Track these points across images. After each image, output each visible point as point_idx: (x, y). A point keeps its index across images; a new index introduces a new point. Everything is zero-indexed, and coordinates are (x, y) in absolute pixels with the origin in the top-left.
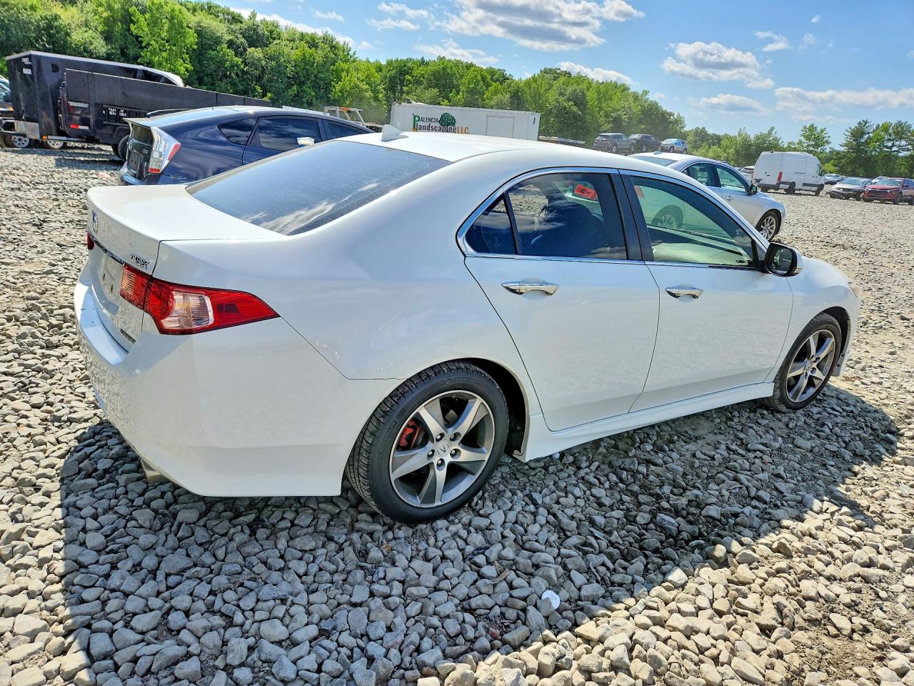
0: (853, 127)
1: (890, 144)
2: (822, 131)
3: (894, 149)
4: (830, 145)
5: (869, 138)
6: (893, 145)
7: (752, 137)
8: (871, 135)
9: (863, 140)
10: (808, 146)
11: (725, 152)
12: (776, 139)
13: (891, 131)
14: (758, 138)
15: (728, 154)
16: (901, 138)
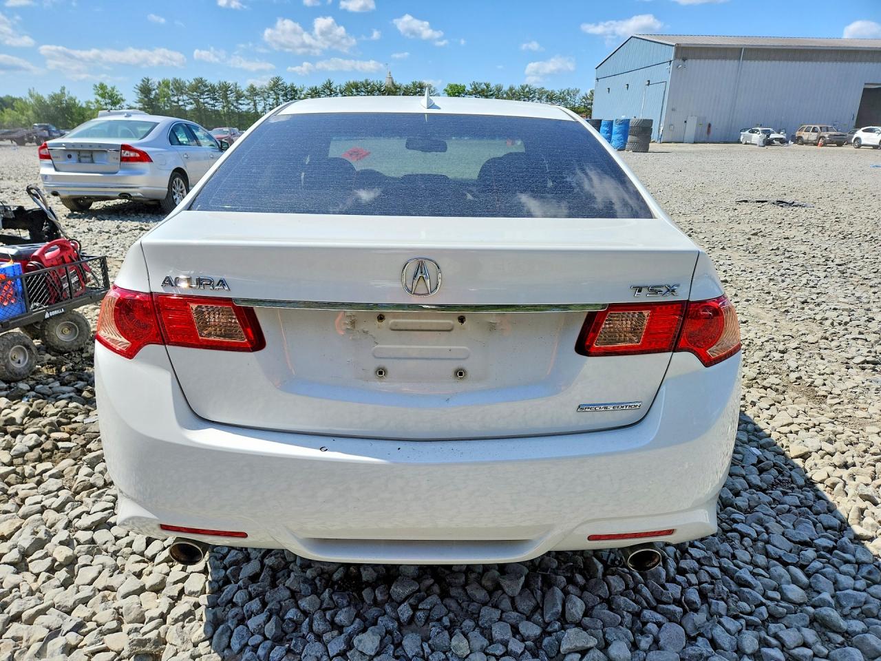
0: (139, 85)
1: (175, 99)
2: (113, 89)
3: (181, 103)
4: (126, 102)
5: (156, 94)
6: (179, 100)
7: (46, 97)
8: (157, 91)
9: (152, 97)
10: (106, 104)
11: (23, 114)
12: (71, 99)
13: (171, 87)
14: (53, 98)
15: (27, 116)
16: (182, 93)
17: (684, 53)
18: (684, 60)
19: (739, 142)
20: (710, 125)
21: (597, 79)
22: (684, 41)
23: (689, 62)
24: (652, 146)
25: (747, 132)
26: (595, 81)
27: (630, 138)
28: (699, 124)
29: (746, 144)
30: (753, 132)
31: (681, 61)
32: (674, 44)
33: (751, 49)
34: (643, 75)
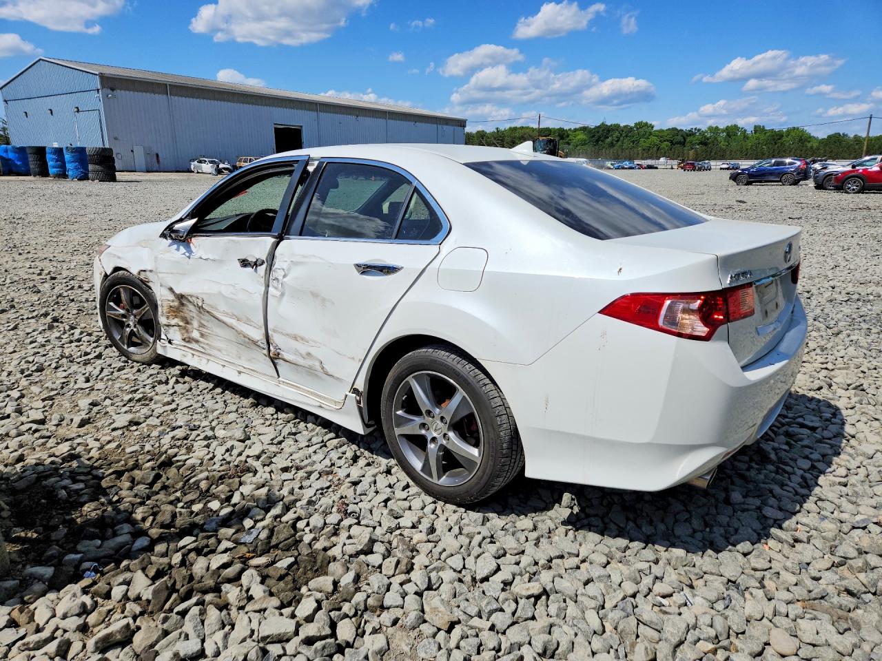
17: (111, 83)
18: (113, 90)
19: (190, 171)
20: (157, 155)
21: (6, 101)
22: (107, 71)
23: (118, 92)
24: (119, 175)
25: (196, 162)
26: (3, 104)
27: (91, 167)
28: (147, 154)
29: (198, 173)
30: (200, 162)
31: (109, 91)
32: (97, 73)
33: (175, 86)
34: (69, 102)
